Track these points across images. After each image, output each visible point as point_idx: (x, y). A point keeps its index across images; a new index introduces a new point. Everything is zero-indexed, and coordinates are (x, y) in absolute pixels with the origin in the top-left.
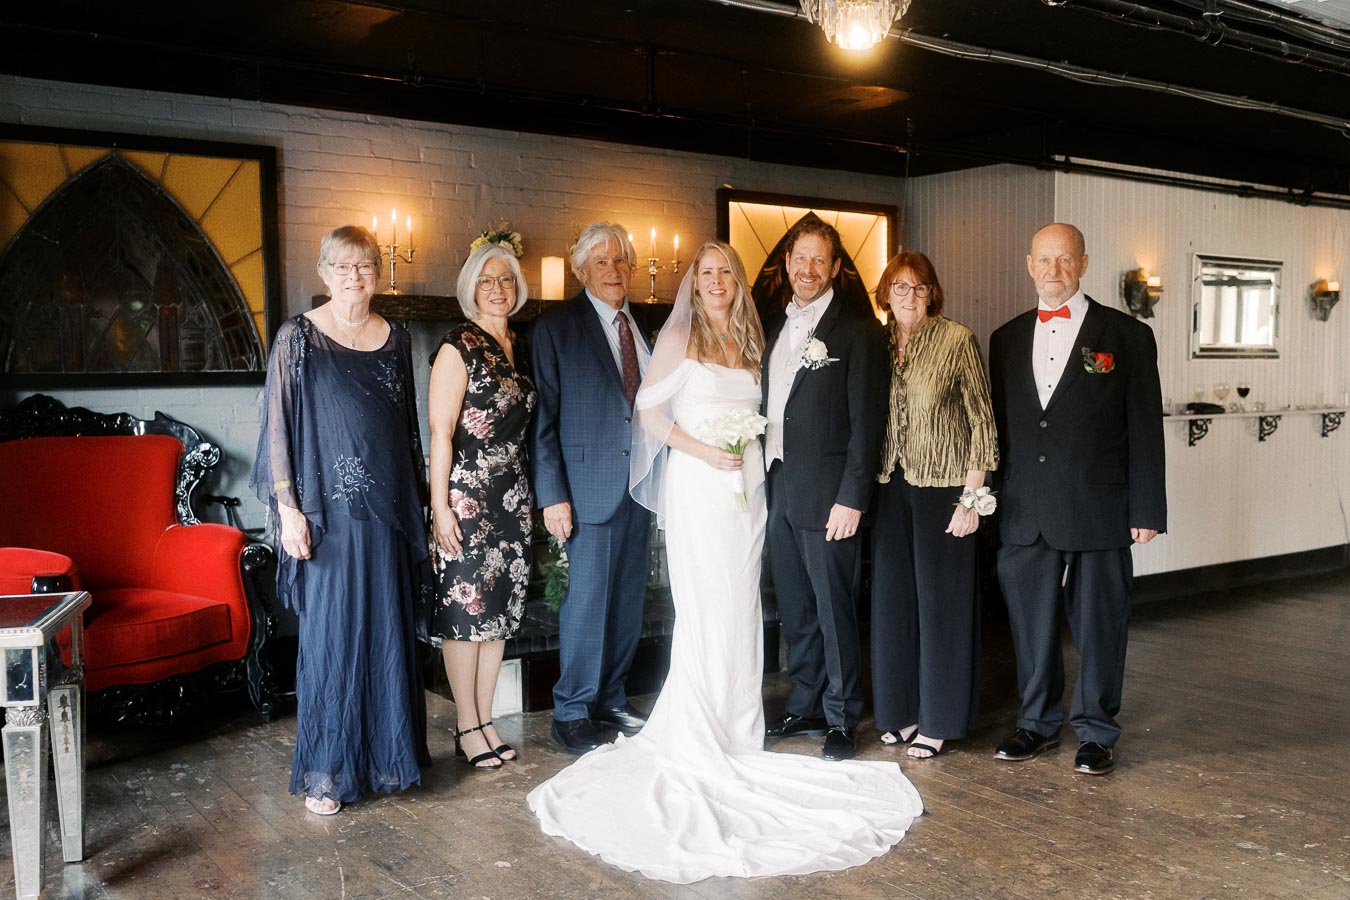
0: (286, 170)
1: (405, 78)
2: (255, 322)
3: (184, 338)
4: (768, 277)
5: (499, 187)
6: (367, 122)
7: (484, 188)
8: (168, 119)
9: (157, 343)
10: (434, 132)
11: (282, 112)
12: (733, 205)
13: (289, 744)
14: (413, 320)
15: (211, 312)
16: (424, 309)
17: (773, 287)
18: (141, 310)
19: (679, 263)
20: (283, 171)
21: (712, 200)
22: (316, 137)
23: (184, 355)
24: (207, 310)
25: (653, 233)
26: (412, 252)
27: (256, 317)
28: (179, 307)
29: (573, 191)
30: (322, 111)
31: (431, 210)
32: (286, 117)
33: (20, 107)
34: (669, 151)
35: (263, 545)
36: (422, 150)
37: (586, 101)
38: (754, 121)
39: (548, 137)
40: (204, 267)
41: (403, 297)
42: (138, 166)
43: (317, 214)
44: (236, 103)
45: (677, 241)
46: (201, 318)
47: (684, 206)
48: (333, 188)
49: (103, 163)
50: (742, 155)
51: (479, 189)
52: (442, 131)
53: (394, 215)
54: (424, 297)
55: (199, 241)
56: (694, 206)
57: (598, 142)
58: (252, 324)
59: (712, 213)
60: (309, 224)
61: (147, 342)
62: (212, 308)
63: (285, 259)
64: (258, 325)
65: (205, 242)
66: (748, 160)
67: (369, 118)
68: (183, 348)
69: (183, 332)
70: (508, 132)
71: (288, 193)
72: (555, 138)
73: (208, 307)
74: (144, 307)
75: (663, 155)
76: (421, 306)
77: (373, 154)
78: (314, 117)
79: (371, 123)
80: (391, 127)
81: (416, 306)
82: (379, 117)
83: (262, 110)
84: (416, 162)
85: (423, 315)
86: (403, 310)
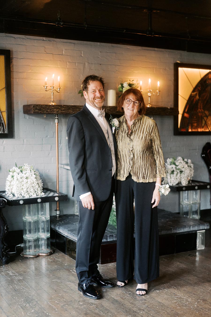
0: (14, 58)
1: (57, 23)
2: (2, 115)
4: (193, 96)
5: (92, 64)
6: (43, 40)
7: (86, 64)
10: (68, 44)
11: (12, 37)
12: (180, 69)
13: (11, 274)
14: (59, 114)
16: (64, 110)
17: (195, 100)
19: (159, 91)
20: (13, 59)
21: (172, 67)
22: (25, 46)
25: (150, 81)
26: (60, 88)
27: (3, 113)
29: (120, 65)
30: (27, 36)
31: (67, 72)
32: (13, 39)
34: (156, 49)
35: (4, 199)
36: (64, 50)
37: (125, 31)
38: (190, 37)
39: (110, 45)
41: (56, 105)
43: (25, 74)
45: (159, 84)
47: (161, 70)
48: (31, 65)
50: (184, 50)
51: (85, 64)
52: (71, 43)
53: (53, 75)
54: (64, 105)
56: (165, 70)
57: (129, 46)
58: (1, 116)
59: (172, 72)
60: (23, 78)
63: (13, 91)
64: (4, 116)
66: (186, 52)
67: (44, 38)
70: (95, 43)
71: (14, 67)
72: (113, 45)
75: (154, 50)
76: (63, 109)
77: (46, 52)
78: (24, 39)
79: (45, 41)
80: (52, 42)
81: (61, 109)
82: (48, 38)
83: (5, 36)
84: (61, 55)
85: (63, 112)
86: (56, 111)
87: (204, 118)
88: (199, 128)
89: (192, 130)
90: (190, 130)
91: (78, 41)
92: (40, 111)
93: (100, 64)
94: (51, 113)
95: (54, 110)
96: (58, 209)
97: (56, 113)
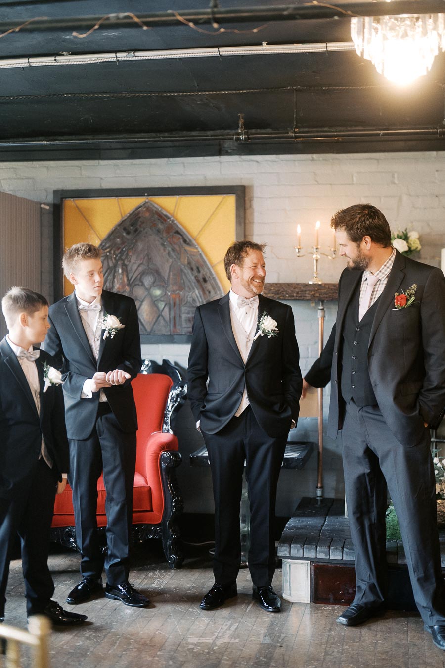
0: (255, 199)
3: (184, 313)
5: (418, 196)
6: (313, 160)
7: (405, 198)
8: (182, 175)
9: (168, 316)
10: (364, 161)
11: (253, 161)
15: (201, 297)
18: (159, 296)
20: (252, 200)
22: (276, 174)
23: (184, 325)
24: (198, 295)
28: (181, 293)
32: (255, 163)
33: (101, 179)
36: (355, 174)
40: (198, 268)
42: (161, 207)
44: (225, 159)
46: (194, 300)
49: (141, 207)
51: (400, 198)
52: (371, 159)
53: (318, 224)
55: (195, 251)
61: (162, 316)
62: (201, 293)
65: (199, 252)
67: (315, 156)
68: (183, 320)
69: (184, 309)
71: (256, 214)
73: (199, 293)
74: (161, 294)
76: (323, 291)
77: (317, 182)
78: (275, 161)
79: (316, 160)
80: (331, 161)
81: (319, 291)
82: (322, 155)
83: (240, 161)
84: (349, 184)
85: (325, 297)
86: (309, 294)
91: (386, 154)
92: (278, 296)
93: (437, 197)
94: (301, 298)
95: (305, 294)
96: (319, 485)
97: (310, 298)
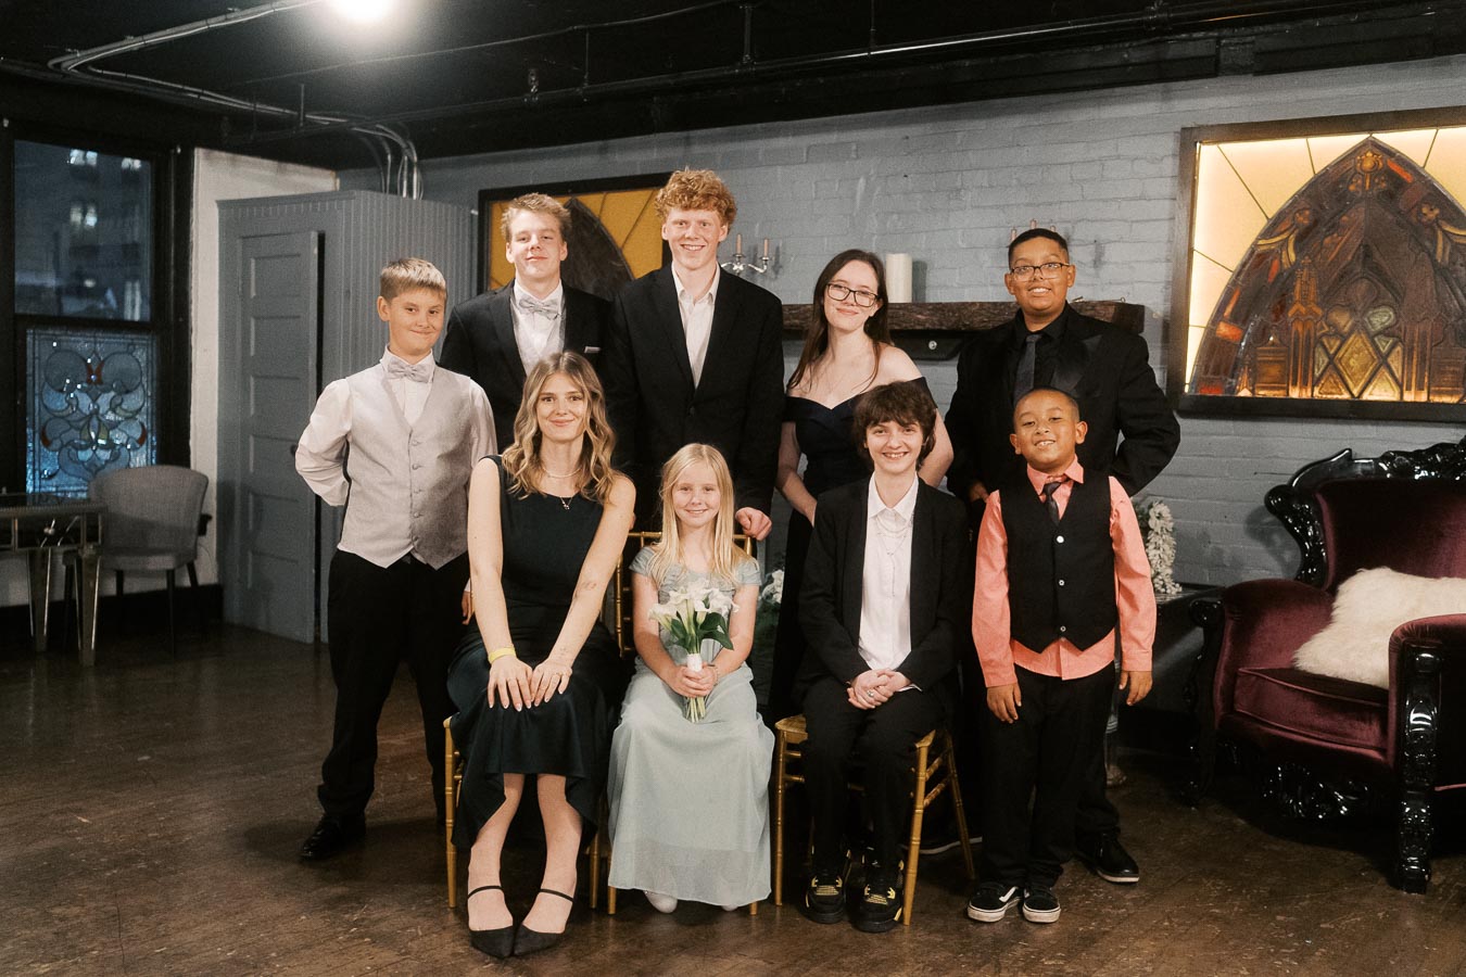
4: (1266, 253)
87: (1325, 340)
88: (1295, 384)
89: (1253, 391)
90: (1245, 393)
